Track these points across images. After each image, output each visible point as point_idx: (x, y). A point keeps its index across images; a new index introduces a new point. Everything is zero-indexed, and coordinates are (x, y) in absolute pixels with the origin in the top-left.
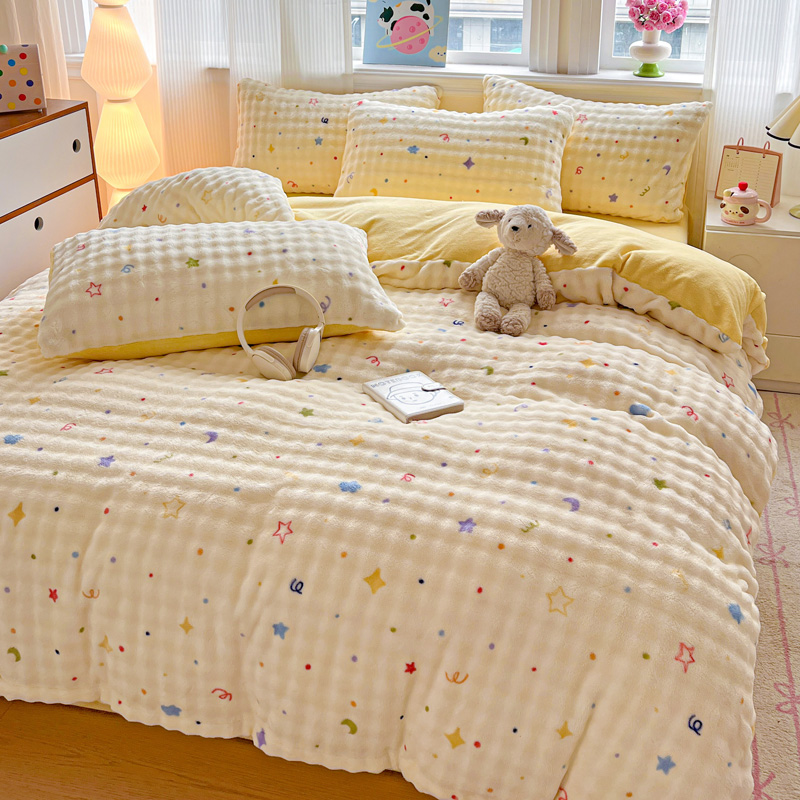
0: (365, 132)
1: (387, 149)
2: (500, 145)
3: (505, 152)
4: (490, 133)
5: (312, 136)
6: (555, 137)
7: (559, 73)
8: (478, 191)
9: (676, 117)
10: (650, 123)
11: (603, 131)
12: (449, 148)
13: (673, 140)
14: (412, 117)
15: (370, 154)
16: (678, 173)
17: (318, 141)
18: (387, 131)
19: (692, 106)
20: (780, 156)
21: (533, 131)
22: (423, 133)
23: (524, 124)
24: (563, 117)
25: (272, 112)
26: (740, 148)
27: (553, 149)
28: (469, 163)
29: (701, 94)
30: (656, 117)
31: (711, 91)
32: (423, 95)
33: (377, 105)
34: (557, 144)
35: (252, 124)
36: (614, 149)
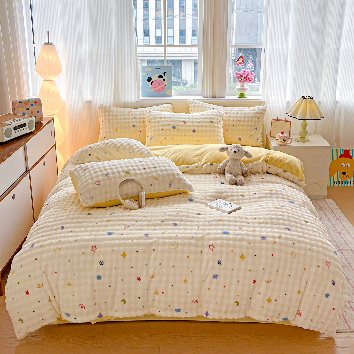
0: (155, 122)
1: (164, 128)
2: (204, 124)
3: (206, 127)
4: (200, 120)
5: (131, 125)
6: (220, 120)
7: (212, 97)
8: (198, 140)
9: (257, 111)
10: (249, 114)
11: (234, 117)
12: (186, 126)
13: (257, 119)
14: (171, 116)
15: (158, 130)
16: (259, 130)
17: (134, 126)
18: (163, 121)
19: (260, 107)
20: (290, 122)
21: (213, 119)
22: (177, 121)
23: (210, 116)
24: (222, 113)
25: (115, 116)
26: (277, 120)
27: (220, 124)
28: (194, 131)
29: (261, 103)
30: (250, 112)
31: (264, 102)
32: (168, 107)
33: (156, 112)
34: (221, 122)
35: (107, 121)
36: (238, 123)
